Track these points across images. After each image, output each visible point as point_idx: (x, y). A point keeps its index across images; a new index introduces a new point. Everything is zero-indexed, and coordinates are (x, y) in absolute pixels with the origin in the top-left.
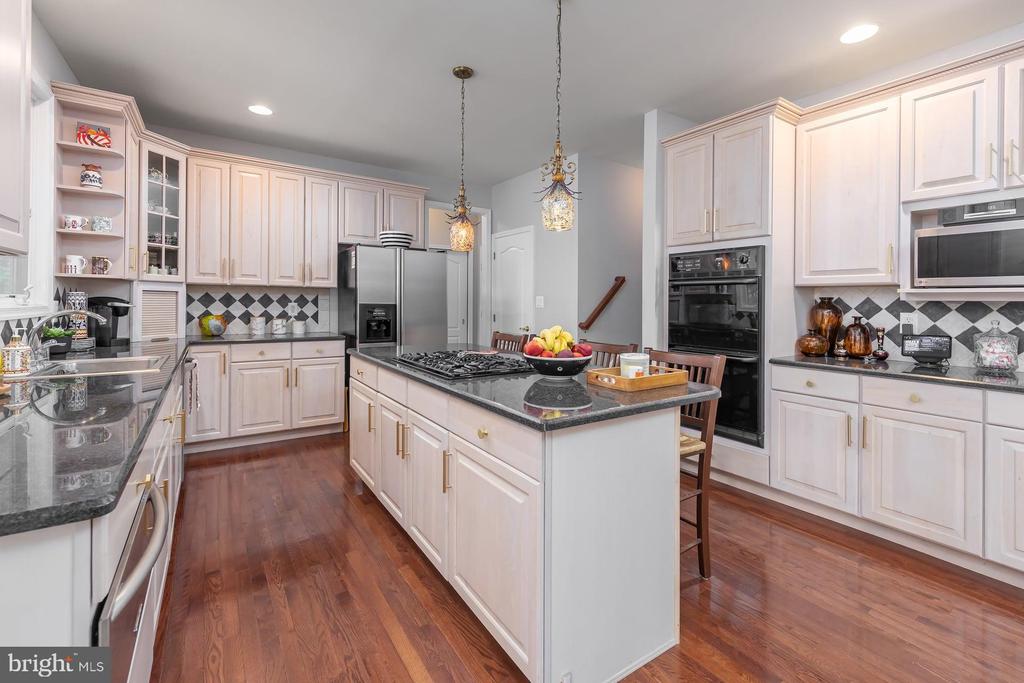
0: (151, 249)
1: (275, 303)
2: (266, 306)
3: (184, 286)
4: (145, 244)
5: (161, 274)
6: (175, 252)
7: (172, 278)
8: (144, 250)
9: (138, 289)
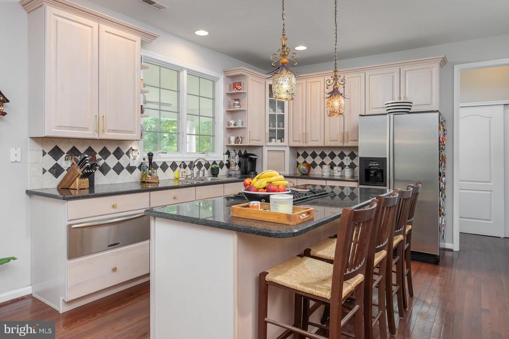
0: (270, 131)
1: (337, 157)
2: (332, 159)
3: (288, 148)
4: (268, 129)
5: (276, 142)
6: (283, 131)
7: (282, 144)
8: (268, 131)
9: (265, 149)
